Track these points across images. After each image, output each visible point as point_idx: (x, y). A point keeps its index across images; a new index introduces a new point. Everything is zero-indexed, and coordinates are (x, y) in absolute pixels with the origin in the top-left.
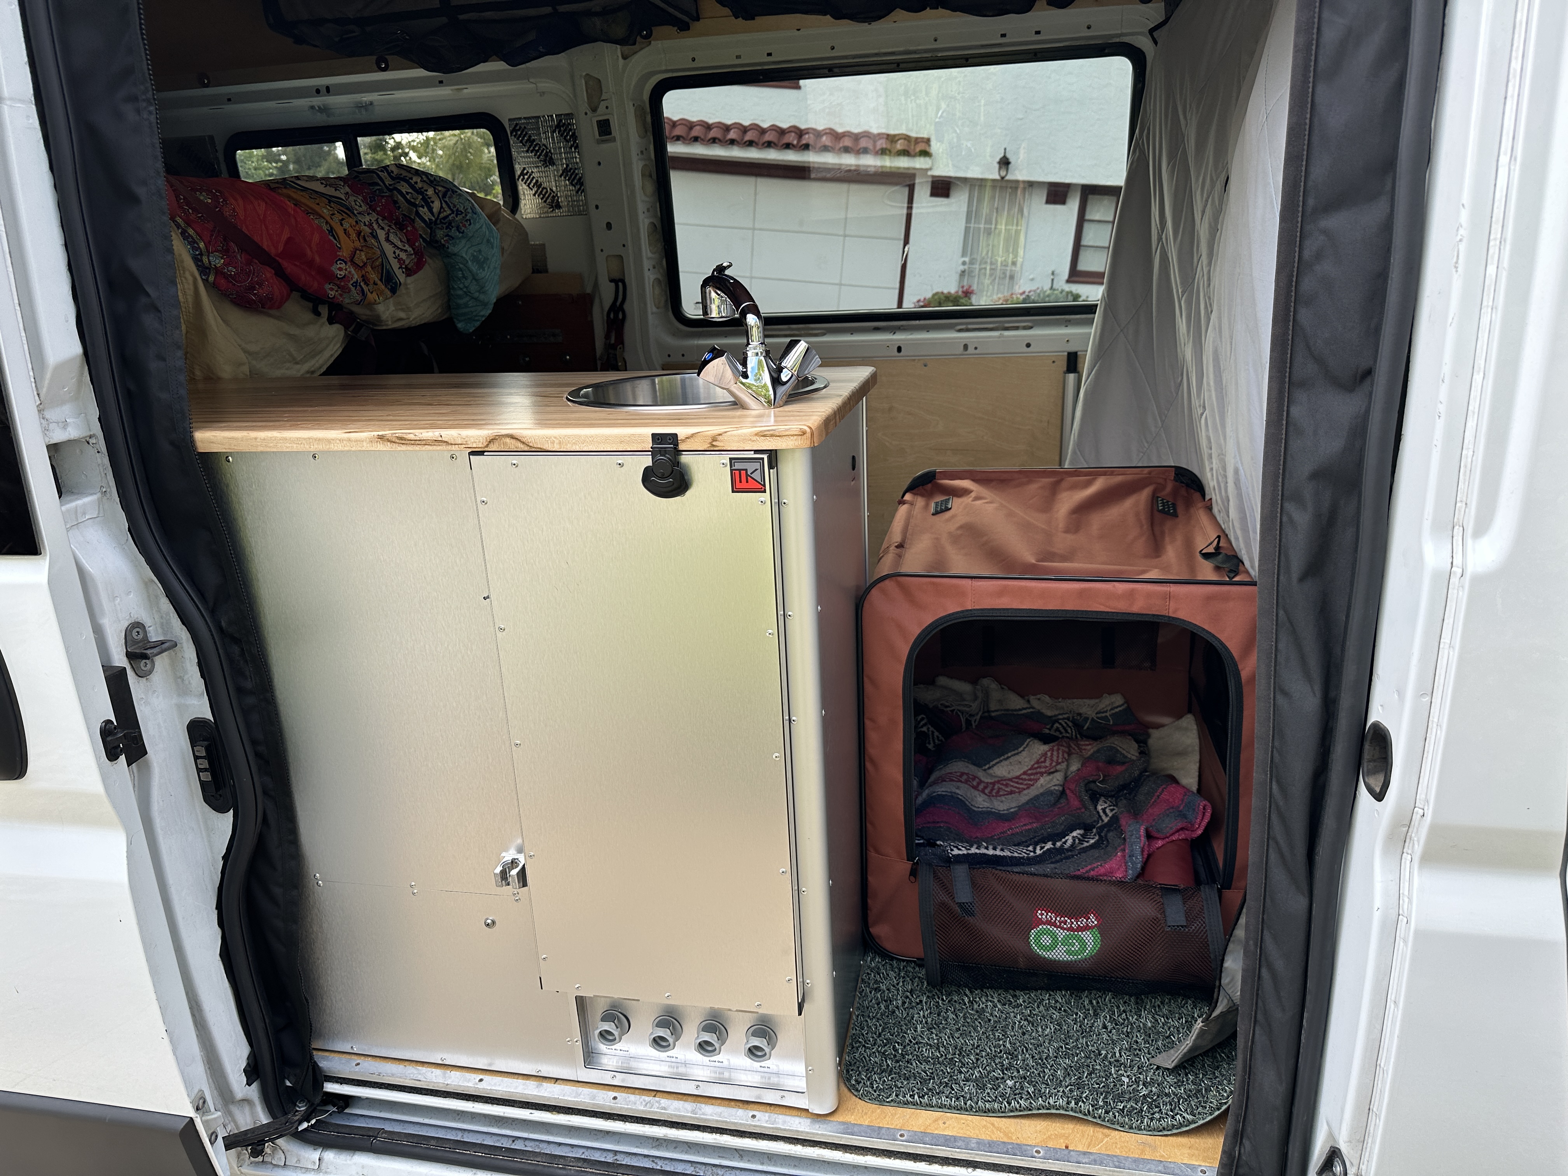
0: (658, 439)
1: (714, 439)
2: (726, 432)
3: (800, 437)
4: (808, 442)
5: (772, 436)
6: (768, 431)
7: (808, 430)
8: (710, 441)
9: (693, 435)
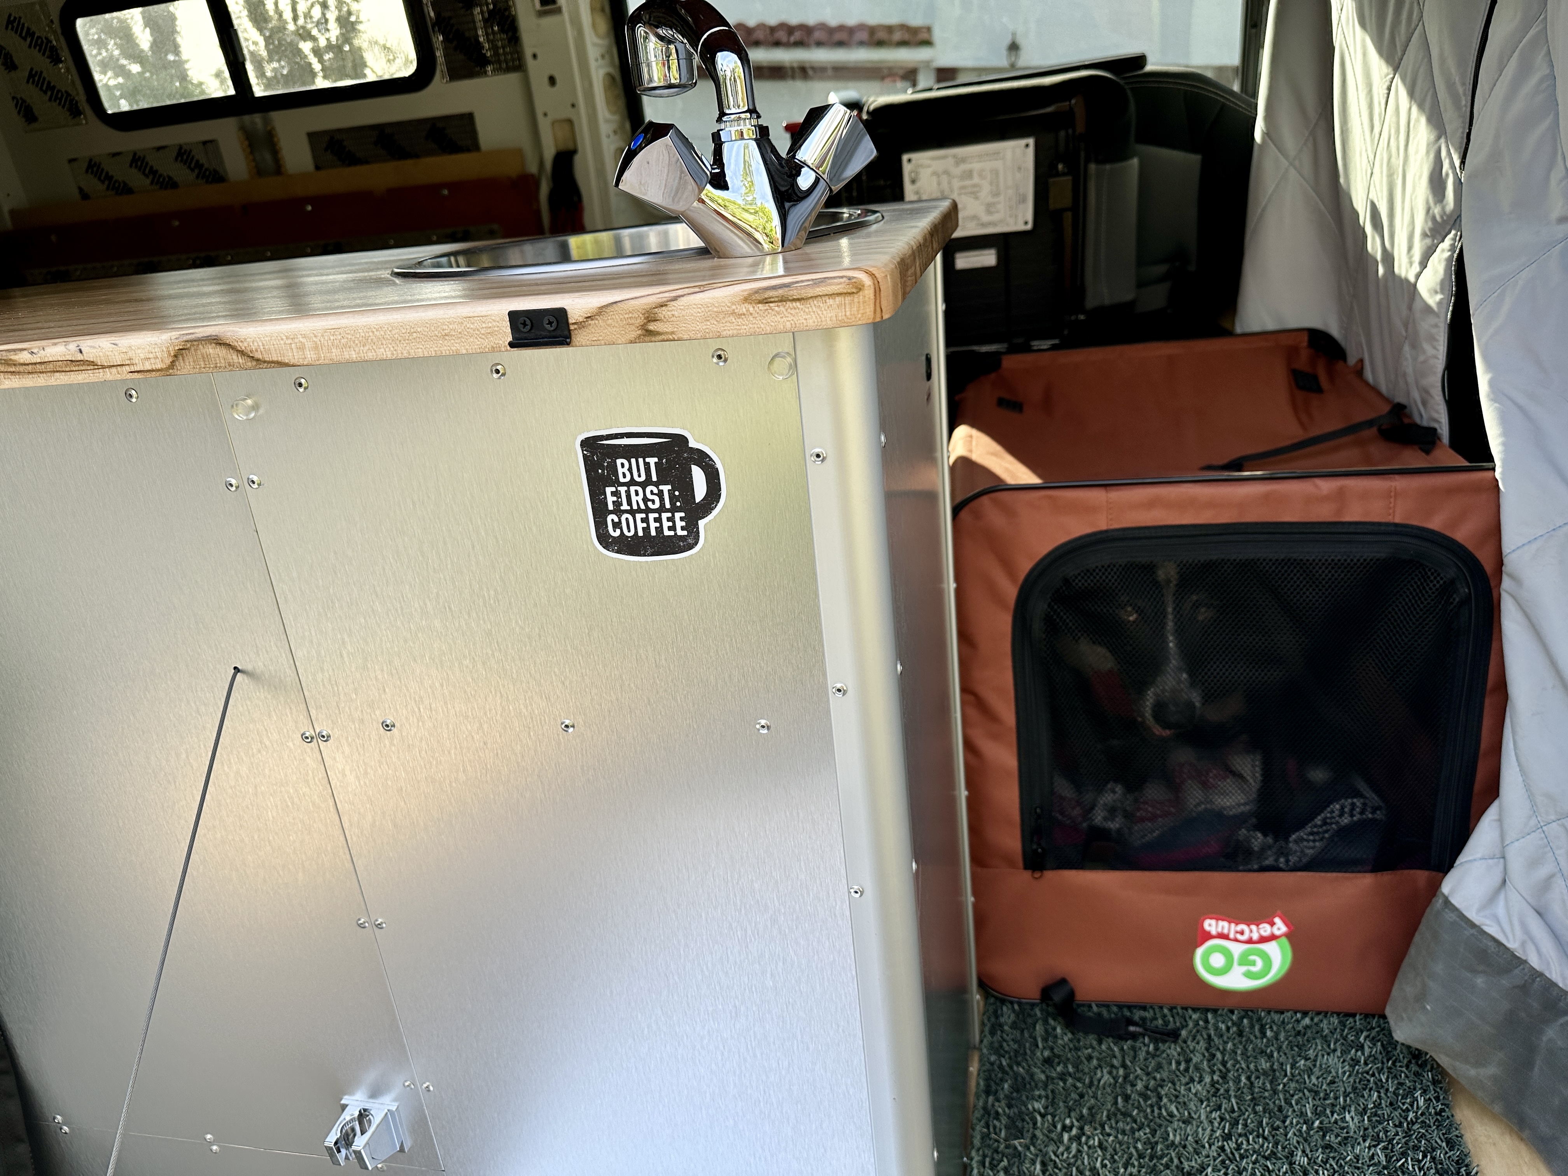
0: (525, 324)
1: (650, 316)
2: (675, 299)
3: (848, 299)
4: (869, 310)
5: (783, 300)
6: (774, 288)
7: (867, 281)
8: (641, 321)
9: (602, 310)
